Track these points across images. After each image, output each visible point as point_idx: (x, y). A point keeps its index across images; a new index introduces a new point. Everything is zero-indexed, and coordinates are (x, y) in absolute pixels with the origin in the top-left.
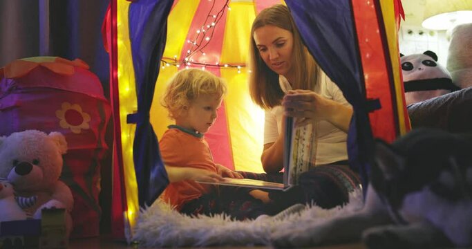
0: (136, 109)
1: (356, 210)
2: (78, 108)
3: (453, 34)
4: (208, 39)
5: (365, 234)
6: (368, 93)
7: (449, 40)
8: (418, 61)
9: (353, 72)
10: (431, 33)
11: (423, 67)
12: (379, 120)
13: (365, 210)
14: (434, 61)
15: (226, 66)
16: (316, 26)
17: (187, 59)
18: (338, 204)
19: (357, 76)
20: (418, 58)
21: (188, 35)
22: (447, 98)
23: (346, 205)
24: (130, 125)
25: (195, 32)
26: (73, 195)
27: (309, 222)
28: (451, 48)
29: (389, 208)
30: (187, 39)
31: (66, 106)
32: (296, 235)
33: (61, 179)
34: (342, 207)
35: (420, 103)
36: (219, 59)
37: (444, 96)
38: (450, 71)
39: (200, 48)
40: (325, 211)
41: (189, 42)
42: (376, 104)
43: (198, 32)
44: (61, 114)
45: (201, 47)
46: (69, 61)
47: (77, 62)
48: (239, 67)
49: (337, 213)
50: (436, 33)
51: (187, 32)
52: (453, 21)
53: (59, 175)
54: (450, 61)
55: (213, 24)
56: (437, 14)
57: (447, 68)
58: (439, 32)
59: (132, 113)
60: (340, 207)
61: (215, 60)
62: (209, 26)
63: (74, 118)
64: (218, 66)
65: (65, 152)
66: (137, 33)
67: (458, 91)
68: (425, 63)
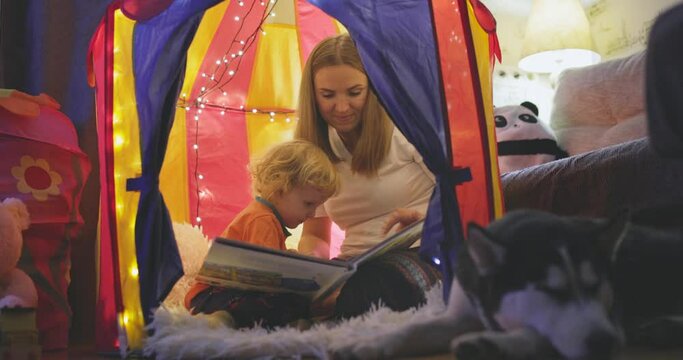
0: (140, 172)
1: (437, 314)
2: (43, 164)
3: (560, 80)
4: (231, 73)
5: (455, 343)
6: (455, 158)
7: (553, 87)
8: (514, 115)
9: (436, 131)
10: (530, 76)
11: (520, 123)
12: (468, 196)
13: (449, 313)
14: (533, 115)
15: (255, 111)
16: (390, 66)
17: (199, 100)
18: (412, 306)
19: (442, 135)
20: (513, 111)
21: (202, 66)
22: (552, 167)
23: (422, 306)
24: (130, 193)
25: (213, 62)
26: (37, 288)
27: (375, 328)
28: (557, 99)
29: (480, 312)
30: (201, 71)
31: (27, 162)
32: (361, 345)
33: (19, 265)
34: (417, 309)
35: (517, 172)
36: (244, 102)
37: (548, 164)
38: (554, 129)
39: (219, 85)
40: (396, 315)
41: (204, 75)
42: (465, 175)
43: (218, 62)
44: (19, 173)
45: (221, 83)
46: (29, 96)
47: (43, 98)
48: (272, 114)
49: (412, 317)
50: (536, 78)
51: (201, 63)
52: (559, 61)
53: (18, 260)
54: (555, 116)
55: (241, 53)
56: (539, 51)
57: (551, 125)
58: (541, 75)
59: (133, 177)
60: (414, 309)
61: (238, 103)
62: (233, 56)
63: (38, 178)
64: (244, 110)
65: (26, 228)
66: (145, 67)
67: (567, 159)
68: (522, 117)
